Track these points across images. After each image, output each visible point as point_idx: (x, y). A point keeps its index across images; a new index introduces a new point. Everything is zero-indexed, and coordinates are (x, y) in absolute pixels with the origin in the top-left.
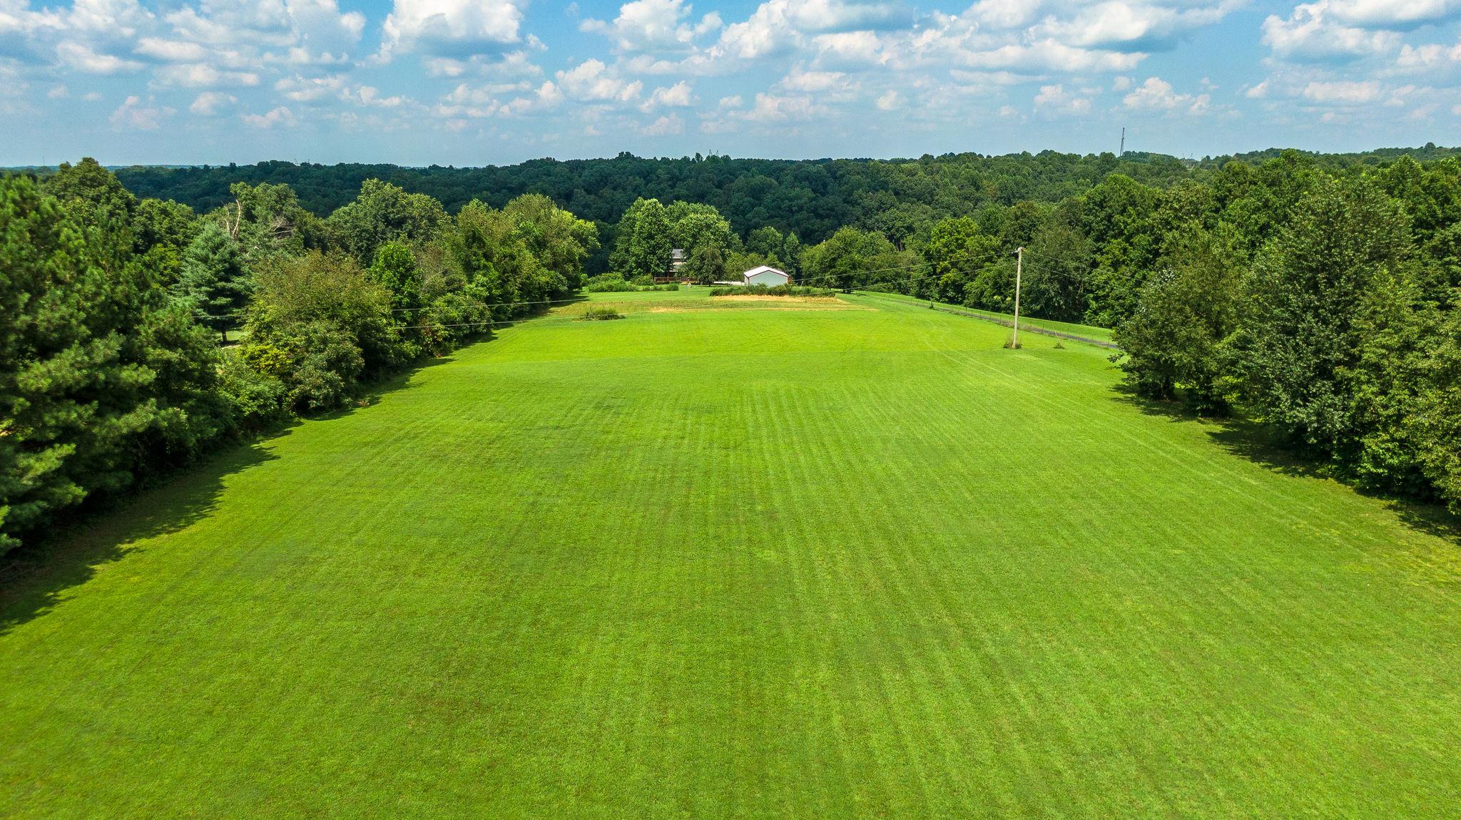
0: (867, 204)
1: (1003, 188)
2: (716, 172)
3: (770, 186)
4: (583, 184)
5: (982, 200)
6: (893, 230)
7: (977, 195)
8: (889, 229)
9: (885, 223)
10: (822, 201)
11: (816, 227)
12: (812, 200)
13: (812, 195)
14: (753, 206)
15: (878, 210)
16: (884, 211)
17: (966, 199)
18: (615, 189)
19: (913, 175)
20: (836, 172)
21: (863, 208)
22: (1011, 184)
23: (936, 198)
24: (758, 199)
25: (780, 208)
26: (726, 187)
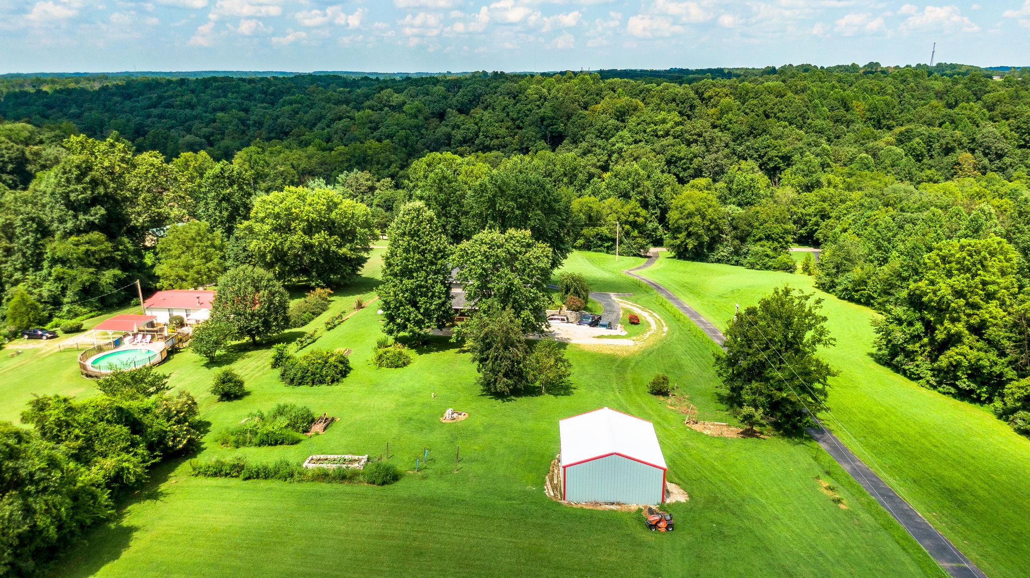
0: (736, 129)
1: (873, 109)
2: (583, 92)
3: (636, 109)
4: (455, 103)
5: (853, 122)
6: (765, 159)
7: (849, 116)
8: (761, 157)
9: (757, 151)
10: (688, 126)
11: (682, 155)
12: (677, 124)
13: (678, 119)
14: (617, 129)
15: (748, 136)
16: (755, 137)
17: (837, 121)
18: (486, 108)
19: (782, 97)
20: (703, 93)
21: (733, 133)
22: (880, 105)
23: (809, 121)
24: (623, 121)
25: (645, 131)
26: (590, 108)
